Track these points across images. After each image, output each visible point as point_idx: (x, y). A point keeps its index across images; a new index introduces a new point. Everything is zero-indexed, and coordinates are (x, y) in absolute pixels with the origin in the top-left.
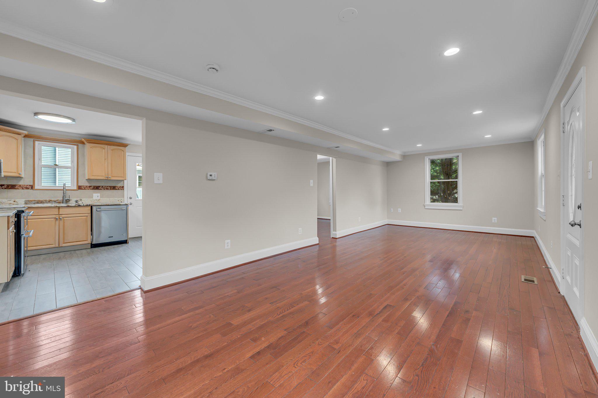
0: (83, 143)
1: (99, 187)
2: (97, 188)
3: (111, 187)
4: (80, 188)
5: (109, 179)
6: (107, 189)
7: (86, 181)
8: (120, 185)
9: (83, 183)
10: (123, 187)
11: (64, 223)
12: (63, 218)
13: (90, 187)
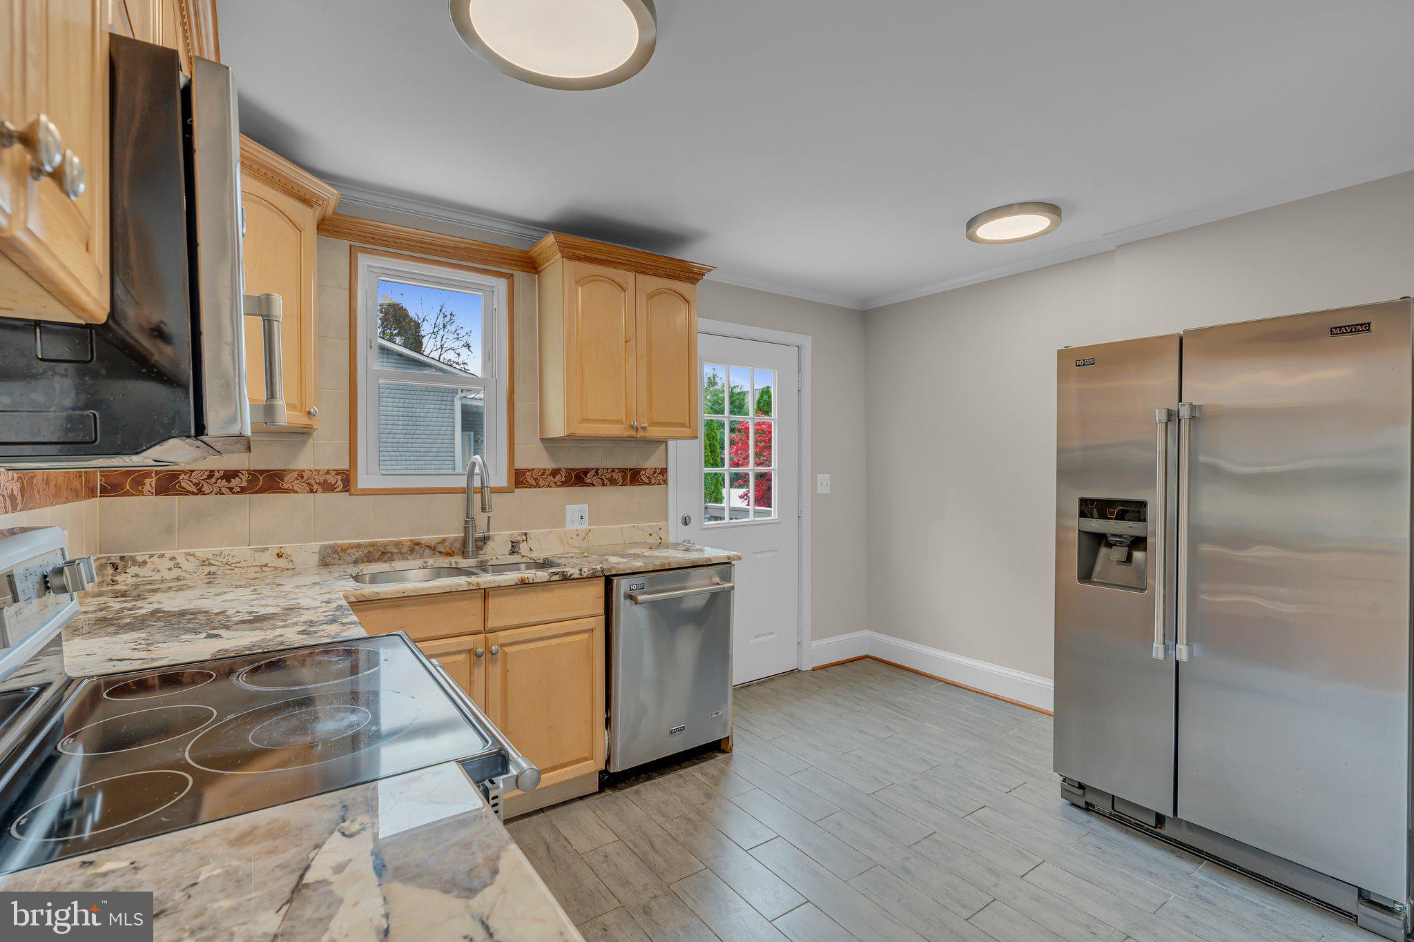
0: (531, 265)
1: (586, 472)
2: (577, 478)
3: (623, 471)
4: (520, 479)
5: (641, 434)
6: (613, 482)
7: (540, 445)
8: (652, 463)
9: (534, 458)
10: (664, 471)
11: (505, 672)
12: (502, 646)
13: (555, 473)
